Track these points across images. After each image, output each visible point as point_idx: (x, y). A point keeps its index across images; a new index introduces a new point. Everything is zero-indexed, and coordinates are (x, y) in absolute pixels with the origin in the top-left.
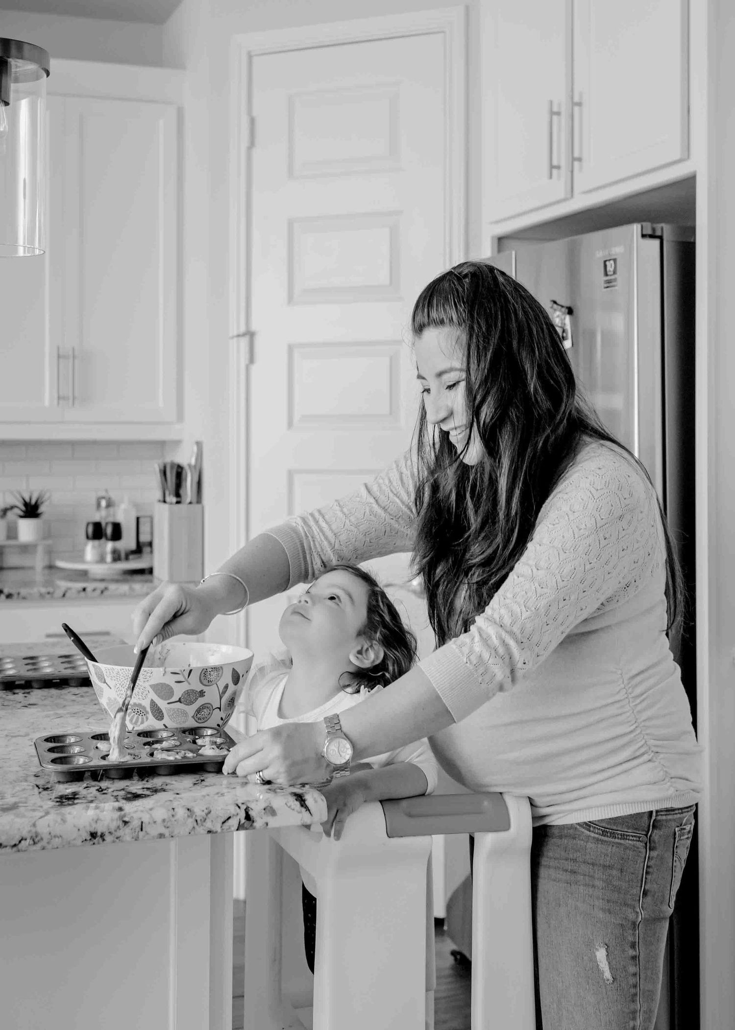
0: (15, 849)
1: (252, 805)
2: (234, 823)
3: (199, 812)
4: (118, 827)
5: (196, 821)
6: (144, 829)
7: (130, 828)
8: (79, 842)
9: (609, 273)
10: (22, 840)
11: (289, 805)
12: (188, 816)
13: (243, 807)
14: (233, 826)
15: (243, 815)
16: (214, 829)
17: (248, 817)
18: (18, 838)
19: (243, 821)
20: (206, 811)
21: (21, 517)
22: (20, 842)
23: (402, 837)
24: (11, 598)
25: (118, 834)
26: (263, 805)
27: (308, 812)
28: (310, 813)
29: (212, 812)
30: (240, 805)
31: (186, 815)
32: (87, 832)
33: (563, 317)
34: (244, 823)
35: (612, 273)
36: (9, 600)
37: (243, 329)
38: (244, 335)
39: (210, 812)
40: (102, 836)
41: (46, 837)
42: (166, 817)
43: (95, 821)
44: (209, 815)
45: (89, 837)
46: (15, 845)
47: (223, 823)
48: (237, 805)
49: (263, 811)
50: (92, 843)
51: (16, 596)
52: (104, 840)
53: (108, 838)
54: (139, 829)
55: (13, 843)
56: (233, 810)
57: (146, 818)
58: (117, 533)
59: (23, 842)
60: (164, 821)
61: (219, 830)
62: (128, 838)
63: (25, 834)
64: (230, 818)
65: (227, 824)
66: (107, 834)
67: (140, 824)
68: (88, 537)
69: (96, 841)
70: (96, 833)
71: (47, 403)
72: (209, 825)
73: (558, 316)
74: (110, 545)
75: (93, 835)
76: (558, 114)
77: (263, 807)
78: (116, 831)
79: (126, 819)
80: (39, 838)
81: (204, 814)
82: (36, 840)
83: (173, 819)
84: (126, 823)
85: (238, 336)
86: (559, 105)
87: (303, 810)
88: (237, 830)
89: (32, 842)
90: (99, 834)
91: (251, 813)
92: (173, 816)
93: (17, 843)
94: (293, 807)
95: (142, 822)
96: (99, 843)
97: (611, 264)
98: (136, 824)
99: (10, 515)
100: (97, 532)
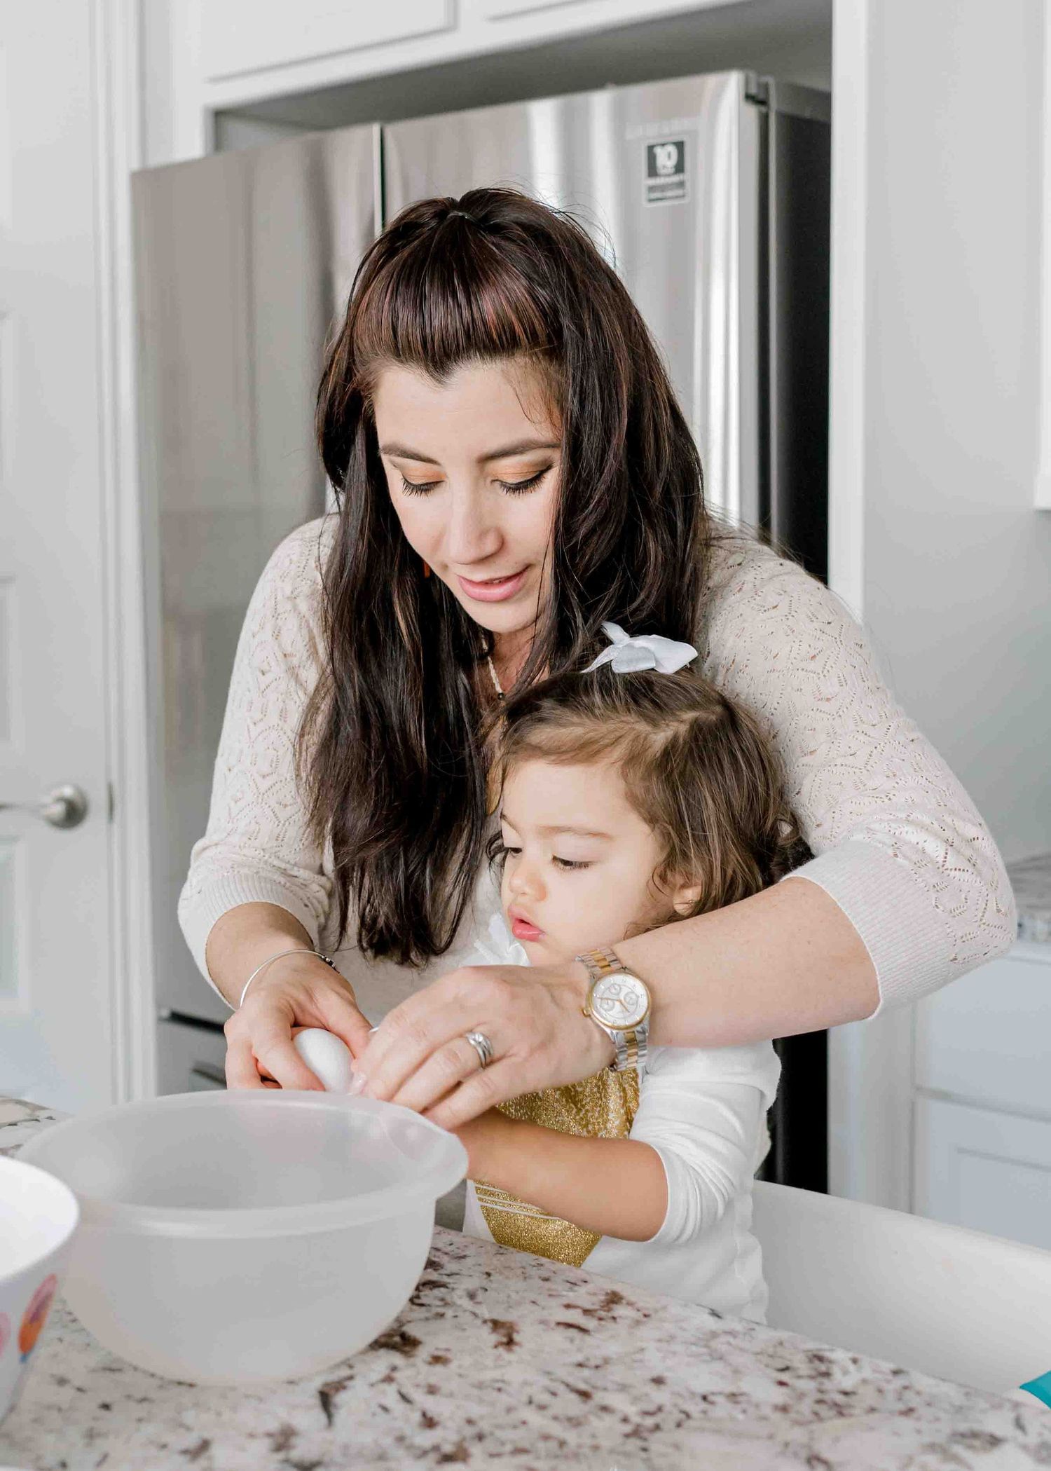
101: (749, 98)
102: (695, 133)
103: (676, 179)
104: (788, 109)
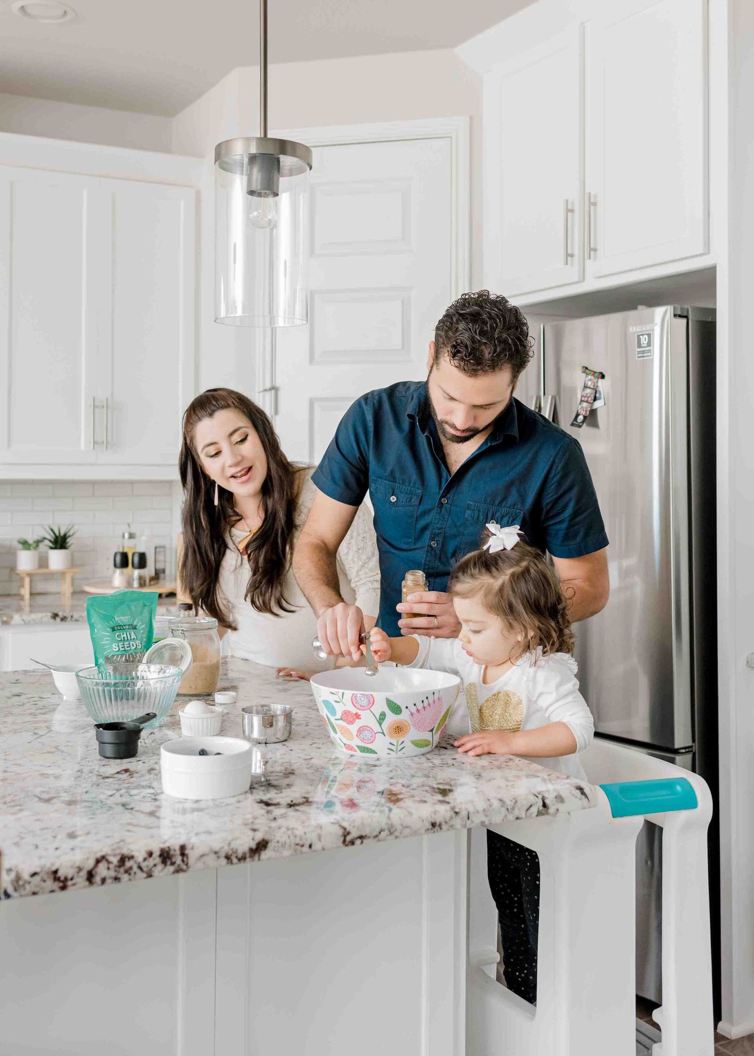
0: (376, 839)
1: (546, 795)
2: (534, 810)
3: (509, 803)
4: (452, 818)
5: (508, 809)
6: (470, 818)
7: (460, 817)
8: (423, 831)
9: (643, 345)
10: (381, 831)
11: (572, 793)
12: (502, 806)
13: (540, 797)
14: (534, 813)
15: (541, 803)
16: (520, 816)
17: (544, 805)
18: (378, 830)
19: (541, 808)
20: (514, 801)
21: (51, 548)
22: (380, 833)
23: (622, 817)
24: (65, 621)
25: (452, 822)
26: (555, 794)
27: (586, 799)
28: (588, 799)
29: (518, 802)
30: (537, 795)
31: (500, 805)
32: (429, 823)
33: (595, 381)
34: (542, 810)
35: (646, 345)
36: (63, 623)
37: (268, 386)
38: (271, 389)
39: (516, 802)
40: (440, 825)
41: (399, 828)
42: (485, 807)
43: (433, 812)
44: (517, 804)
45: (430, 827)
46: (376, 836)
47: (528, 810)
48: (535, 795)
49: (555, 799)
50: (432, 831)
51: (69, 619)
52: (441, 829)
53: (444, 827)
54: (466, 818)
55: (375, 834)
56: (532, 799)
57: (471, 809)
58: (142, 562)
59: (382, 833)
60: (484, 810)
61: (523, 816)
62: (458, 826)
63: (384, 826)
64: (531, 806)
65: (529, 811)
66: (443, 824)
67: (467, 813)
68: (115, 566)
69: (435, 829)
70: (435, 823)
71: (83, 447)
72: (517, 812)
73: (590, 380)
74: (136, 573)
75: (433, 825)
76: (572, 211)
77: (554, 796)
78: (450, 820)
79: (457, 810)
80: (394, 829)
81: (512, 803)
82: (392, 831)
83: (491, 809)
84: (456, 813)
85: (265, 390)
86: (573, 204)
87: (583, 797)
88: (537, 816)
89: (389, 833)
90: (438, 824)
91: (547, 801)
92: (490, 806)
93: (378, 834)
94: (575, 795)
95: (469, 813)
96: (437, 831)
97: (645, 338)
98: (464, 814)
99: (43, 547)
100: (124, 561)
101: (678, 315)
102: (653, 330)
103: (648, 349)
104: (698, 318)
